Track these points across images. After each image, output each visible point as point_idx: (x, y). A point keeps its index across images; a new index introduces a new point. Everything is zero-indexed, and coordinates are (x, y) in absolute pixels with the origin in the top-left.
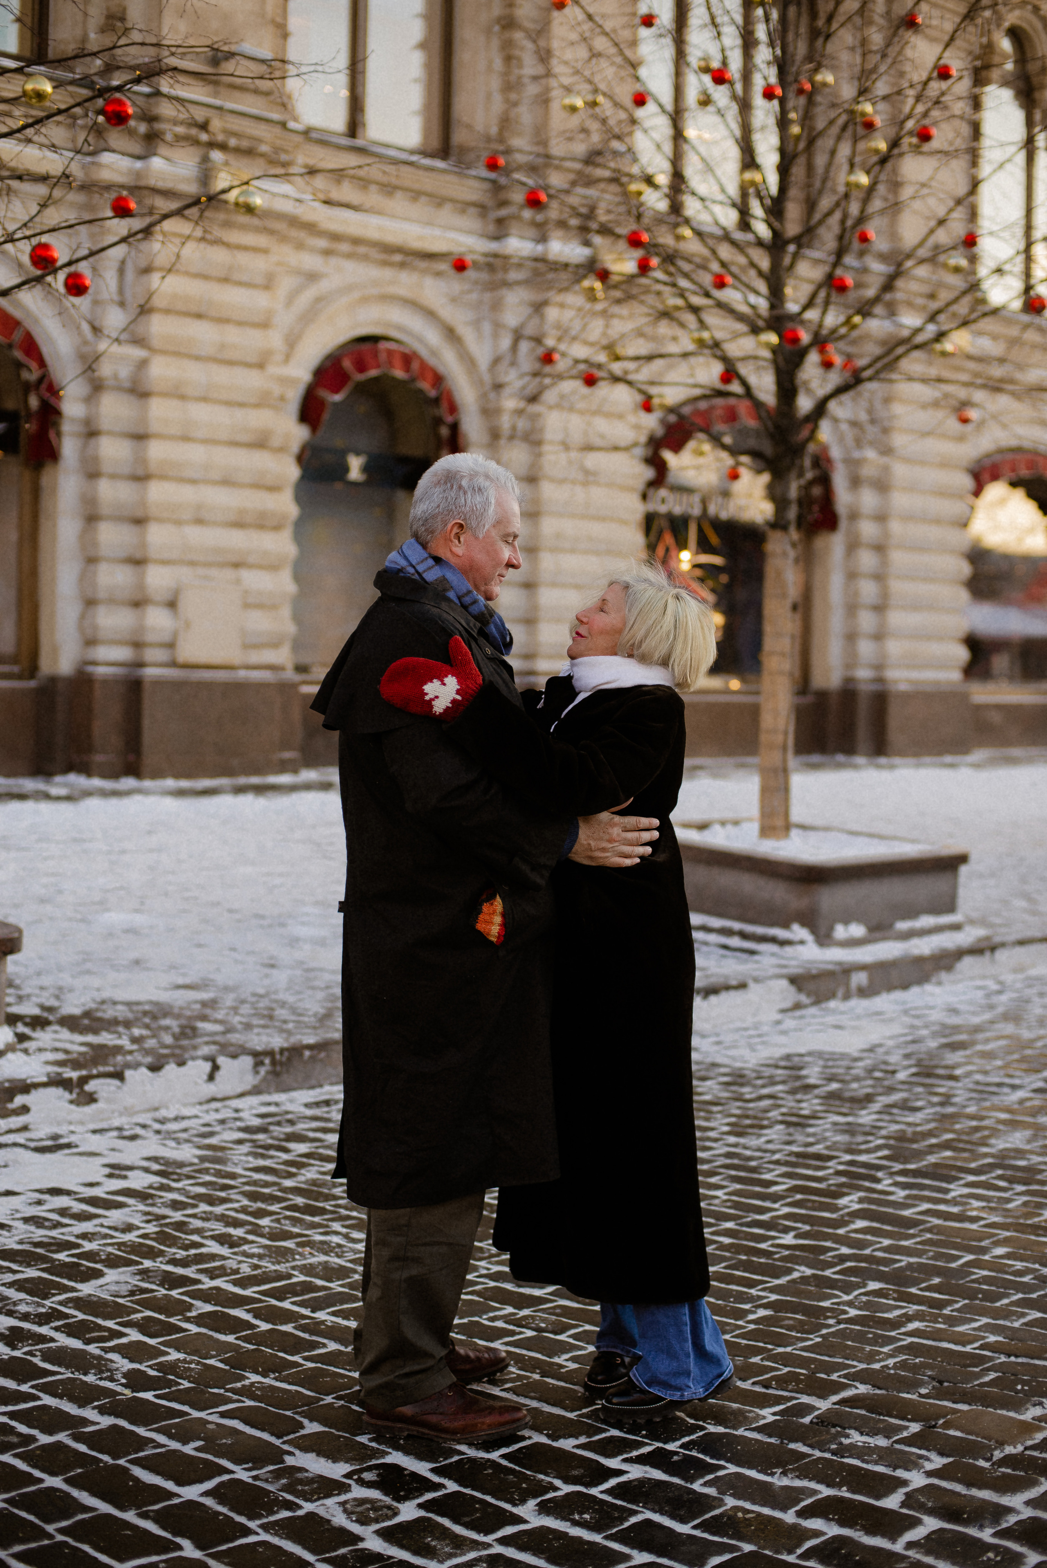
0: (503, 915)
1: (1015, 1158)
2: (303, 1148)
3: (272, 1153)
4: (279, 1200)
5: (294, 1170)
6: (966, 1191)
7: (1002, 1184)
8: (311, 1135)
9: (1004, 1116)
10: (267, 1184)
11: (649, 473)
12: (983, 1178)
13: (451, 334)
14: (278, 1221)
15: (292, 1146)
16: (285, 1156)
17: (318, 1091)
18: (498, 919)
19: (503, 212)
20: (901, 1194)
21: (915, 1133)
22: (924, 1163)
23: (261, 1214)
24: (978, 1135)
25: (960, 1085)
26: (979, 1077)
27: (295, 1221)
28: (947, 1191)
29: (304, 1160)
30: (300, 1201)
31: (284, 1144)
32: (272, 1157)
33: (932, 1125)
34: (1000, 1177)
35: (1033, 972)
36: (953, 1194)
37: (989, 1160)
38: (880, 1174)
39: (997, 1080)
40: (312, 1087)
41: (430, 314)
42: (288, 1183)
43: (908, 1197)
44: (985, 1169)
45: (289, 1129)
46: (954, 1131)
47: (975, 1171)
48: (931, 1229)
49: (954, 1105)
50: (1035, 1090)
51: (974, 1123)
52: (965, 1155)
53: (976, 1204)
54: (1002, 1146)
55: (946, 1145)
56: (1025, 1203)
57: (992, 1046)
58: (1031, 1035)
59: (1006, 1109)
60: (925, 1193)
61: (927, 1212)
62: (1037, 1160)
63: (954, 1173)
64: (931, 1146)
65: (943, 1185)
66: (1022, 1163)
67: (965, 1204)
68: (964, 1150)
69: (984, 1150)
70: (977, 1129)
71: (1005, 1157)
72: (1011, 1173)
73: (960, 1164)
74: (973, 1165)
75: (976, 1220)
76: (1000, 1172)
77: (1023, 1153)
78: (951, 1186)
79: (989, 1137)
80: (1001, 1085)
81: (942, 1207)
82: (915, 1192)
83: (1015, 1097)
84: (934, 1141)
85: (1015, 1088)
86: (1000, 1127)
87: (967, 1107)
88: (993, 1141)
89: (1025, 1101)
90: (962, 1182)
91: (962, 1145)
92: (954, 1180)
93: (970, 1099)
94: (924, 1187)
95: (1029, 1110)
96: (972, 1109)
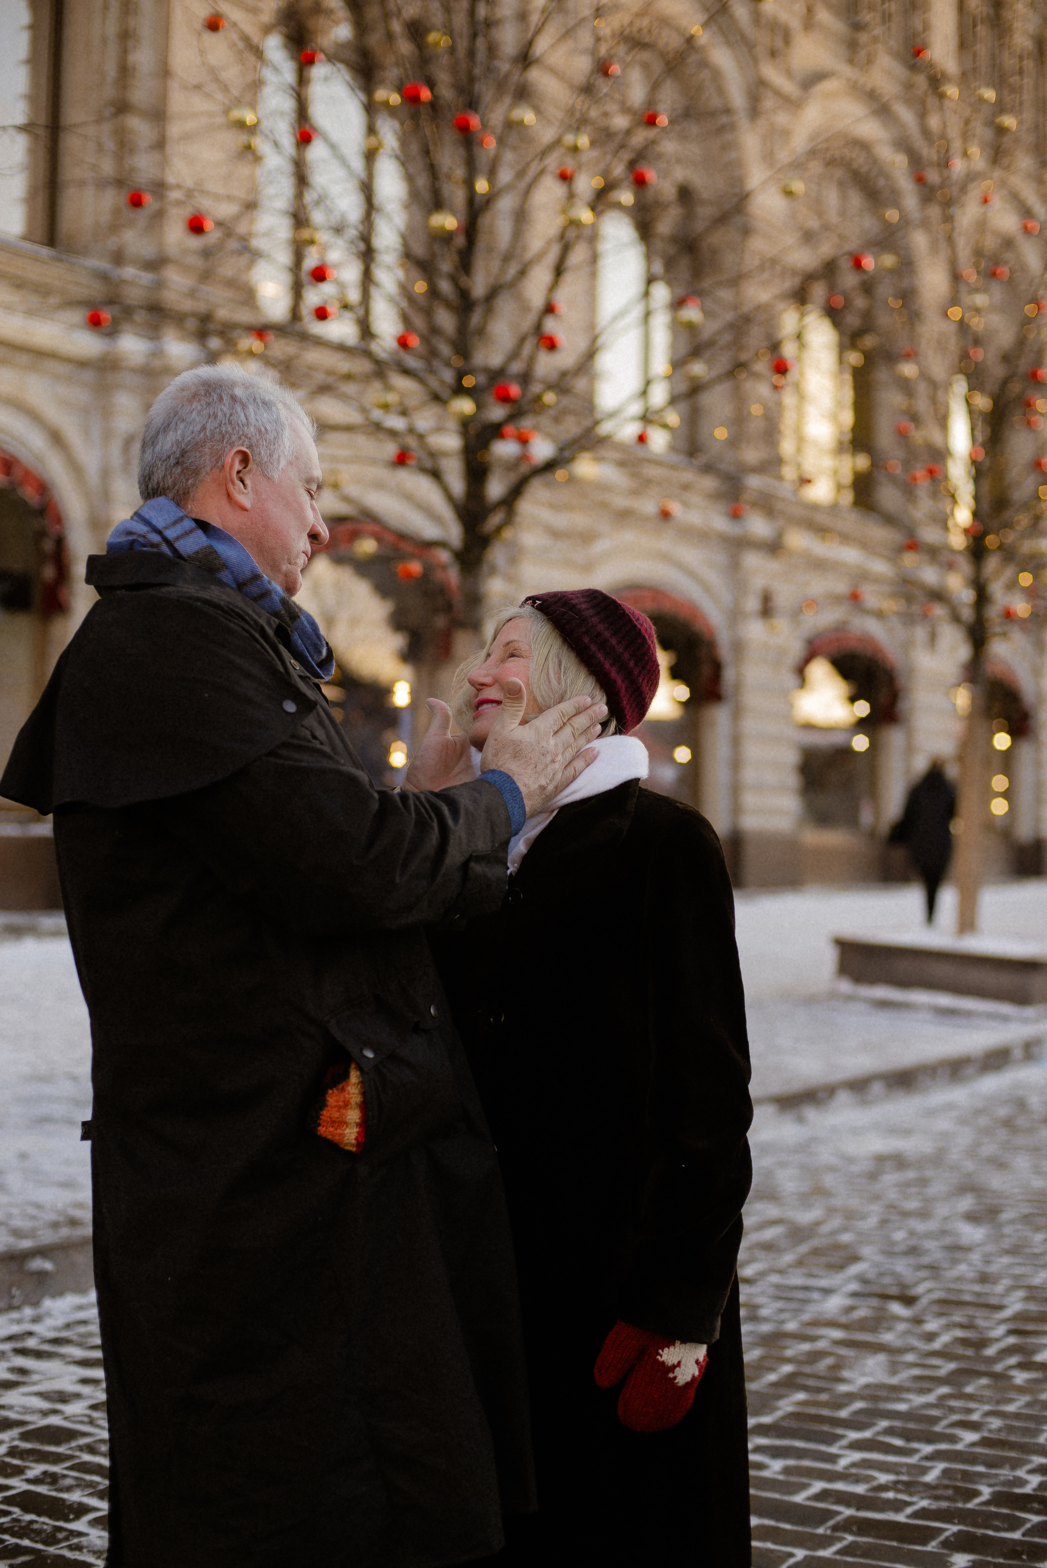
0: (364, 1106)
1: (887, 1399)
6: (856, 1456)
7: (898, 1442)
9: (838, 1334)
12: (867, 1434)
13: (56, 438)
18: (353, 1115)
22: (779, 1414)
24: (822, 1366)
26: (775, 1279)
28: (833, 1458)
34: (890, 1431)
36: (843, 1463)
37: (859, 1405)
39: (797, 1282)
41: (34, 416)
43: (787, 1471)
44: (863, 1418)
46: (789, 1360)
47: (852, 1424)
48: (848, 1525)
49: (765, 1320)
50: (855, 1295)
51: (806, 1347)
52: (824, 1397)
53: (884, 1478)
54: (862, 1381)
55: (790, 1383)
56: (946, 1472)
57: (769, 1234)
58: (805, 1217)
59: (832, 1324)
60: (807, 1463)
61: (823, 1495)
62: (919, 1400)
63: (826, 1428)
64: (774, 1385)
65: (823, 1448)
66: (902, 1407)
67: (867, 1479)
68: (819, 1390)
69: (843, 1388)
70: (815, 1356)
71: (875, 1398)
72: (897, 1424)
73: (825, 1412)
74: (844, 1414)
75: (898, 1506)
76: (884, 1424)
77: (895, 1391)
78: (834, 1450)
79: (837, 1367)
80: (806, 1288)
81: (840, 1486)
82: (791, 1462)
83: (834, 1304)
84: (772, 1377)
85: (827, 1292)
86: (843, 1351)
87: (782, 1322)
88: (846, 1374)
89: (850, 1309)
90: (844, 1442)
91: (811, 1382)
92: (832, 1439)
93: (781, 1311)
94: (800, 1454)
95: (862, 1325)
96: (791, 1326)
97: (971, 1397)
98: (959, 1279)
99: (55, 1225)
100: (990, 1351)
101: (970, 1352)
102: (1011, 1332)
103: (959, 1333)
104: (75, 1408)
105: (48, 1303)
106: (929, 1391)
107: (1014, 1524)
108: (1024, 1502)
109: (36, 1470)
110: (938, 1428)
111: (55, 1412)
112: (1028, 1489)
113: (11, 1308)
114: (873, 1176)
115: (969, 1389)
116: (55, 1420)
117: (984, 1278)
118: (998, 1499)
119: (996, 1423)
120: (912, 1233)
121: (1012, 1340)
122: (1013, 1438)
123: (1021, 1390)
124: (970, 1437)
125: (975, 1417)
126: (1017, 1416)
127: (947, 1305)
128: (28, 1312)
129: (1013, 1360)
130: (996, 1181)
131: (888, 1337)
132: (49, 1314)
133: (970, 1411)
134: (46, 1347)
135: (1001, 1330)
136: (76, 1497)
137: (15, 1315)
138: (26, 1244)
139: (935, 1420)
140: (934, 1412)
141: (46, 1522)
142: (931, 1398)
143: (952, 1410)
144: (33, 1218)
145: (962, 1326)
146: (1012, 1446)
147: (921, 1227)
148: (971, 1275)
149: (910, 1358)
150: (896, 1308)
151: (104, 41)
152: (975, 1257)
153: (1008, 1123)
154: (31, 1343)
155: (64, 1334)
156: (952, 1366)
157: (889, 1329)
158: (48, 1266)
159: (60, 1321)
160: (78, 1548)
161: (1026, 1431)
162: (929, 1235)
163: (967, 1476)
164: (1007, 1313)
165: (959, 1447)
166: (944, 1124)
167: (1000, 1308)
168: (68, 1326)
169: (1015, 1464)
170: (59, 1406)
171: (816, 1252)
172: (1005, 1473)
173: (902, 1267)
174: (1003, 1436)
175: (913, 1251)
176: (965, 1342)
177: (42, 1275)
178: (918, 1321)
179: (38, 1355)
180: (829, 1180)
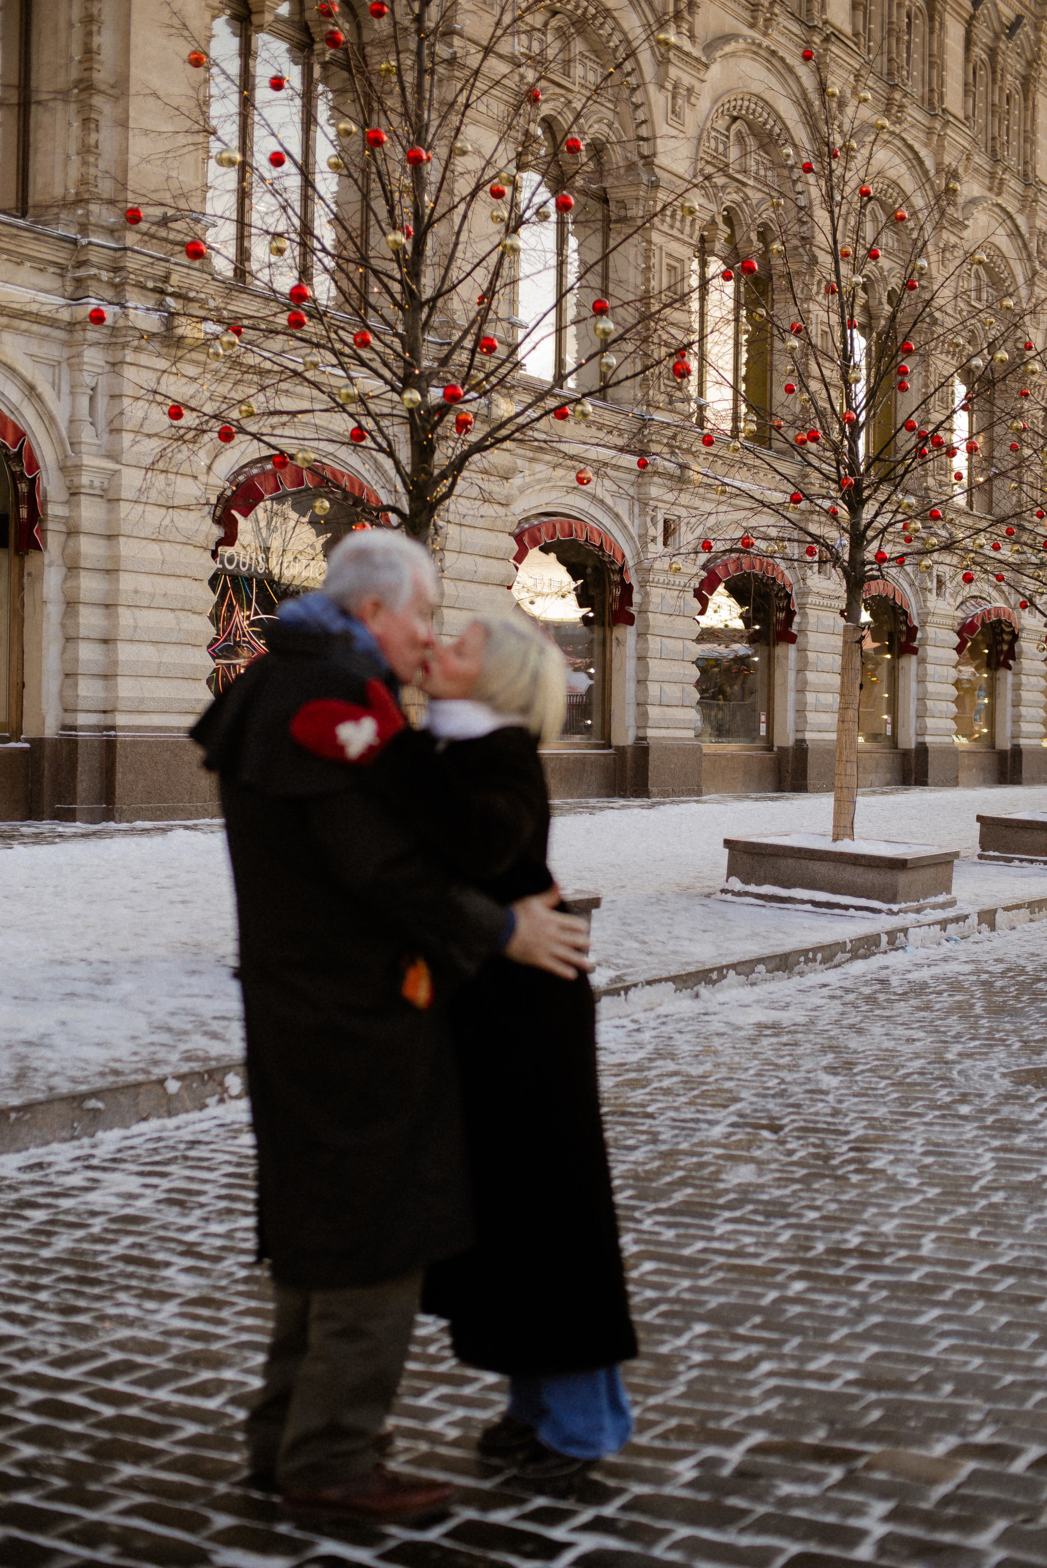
1: (754, 1192)
2: (39, 1215)
3: (10, 1221)
4: (48, 1272)
5: (43, 1239)
6: (730, 1227)
7: (760, 1218)
8: (42, 1200)
9: (719, 1151)
10: (23, 1256)
11: (217, 532)
12: (738, 1214)
13: (31, 391)
14: (57, 1294)
15: (28, 1213)
16: (25, 1225)
17: (24, 1154)
19: (81, 273)
20: (669, 1234)
21: (646, 1172)
22: (672, 1202)
23: (35, 1288)
24: (706, 1172)
25: (657, 1122)
26: (672, 1114)
27: (78, 1294)
28: (712, 1229)
29: (48, 1228)
30: (69, 1271)
31: (17, 1212)
32: (11, 1226)
33: (657, 1164)
34: (755, 1212)
35: (662, 1010)
36: (719, 1231)
37: (732, 1196)
38: (637, 1214)
39: (689, 1116)
40: (18, 1151)
42: (46, 1253)
43: (677, 1236)
44: (734, 1204)
45: (14, 1196)
46: (681, 1168)
47: (729, 1206)
48: (720, 1267)
49: (664, 1142)
50: (733, 1125)
51: (695, 1160)
52: (707, 1191)
53: (747, 1240)
54: (736, 1181)
55: (682, 1183)
56: (793, 1237)
57: (666, 1083)
58: (696, 1071)
59: (716, 1144)
60: (692, 1231)
61: (704, 1250)
62: (777, 1193)
63: (707, 1210)
64: (669, 1184)
65: (705, 1222)
66: (765, 1197)
67: (736, 1240)
68: (703, 1187)
69: (721, 1186)
70: (702, 1165)
71: (745, 1192)
72: (761, 1208)
73: (708, 1200)
74: (721, 1201)
75: (756, 1255)
76: (750, 1207)
77: (761, 1187)
78: (713, 1223)
79: (718, 1172)
80: (697, 1121)
81: (716, 1245)
82: (682, 1231)
83: (717, 1132)
84: (668, 1179)
85: (712, 1123)
86: (721, 1162)
87: (678, 1143)
88: (724, 1176)
89: (729, 1135)
90: (721, 1219)
91: (697, 1182)
92: (711, 1216)
93: (676, 1136)
94: (687, 1226)
95: (739, 1144)
96: (684, 1146)
97: (817, 1191)
98: (817, 1114)
99: (102, 1074)
100: (835, 1162)
101: (820, 1163)
102: (851, 1149)
103: (812, 1150)
104: (141, 1203)
105: (100, 1135)
106: (786, 1187)
107: (838, 1264)
108: (848, 1253)
109: (128, 1240)
110: (791, 1210)
111: (129, 1205)
112: (851, 1246)
113: (73, 1138)
114: (753, 1041)
115: (816, 1186)
116: (128, 1211)
117: (835, 1113)
118: (828, 1251)
119: (833, 1206)
120: (783, 1081)
121: (852, 1154)
122: (844, 1215)
123: (854, 1186)
124: (812, 1215)
125: (819, 1203)
126: (850, 1202)
127: (805, 1131)
128: (86, 1141)
129: (852, 1167)
130: (854, 1042)
131: (757, 1153)
132: (102, 1142)
133: (814, 1199)
134: (106, 1164)
135: (845, 1148)
136: (160, 1256)
137: (76, 1143)
138: (83, 1088)
139: (789, 1205)
140: (788, 1200)
141: (144, 1271)
142: (787, 1191)
143: (801, 1198)
144: (84, 1069)
145: (815, 1146)
146: (842, 1220)
147: (789, 1077)
148: (828, 1110)
149: (773, 1166)
150: (766, 1134)
151: (71, 25)
152: (830, 1098)
153: (870, 999)
154: (95, 1162)
155: (119, 1156)
156: (804, 1171)
157: (760, 1148)
158: (100, 1105)
159: (113, 1148)
160: (171, 1285)
161: (854, 1211)
162: (795, 1082)
163: (807, 1238)
164: (852, 1137)
165: (805, 1221)
166: (815, 1000)
167: (846, 1133)
168: (119, 1150)
169: (843, 1230)
170: (130, 1202)
171: (704, 1095)
172: (836, 1236)
173: (771, 1105)
174: (838, 1214)
175: (782, 1094)
176: (816, 1156)
177: (96, 1111)
178: (782, 1142)
179: (104, 1169)
180: (717, 1043)
